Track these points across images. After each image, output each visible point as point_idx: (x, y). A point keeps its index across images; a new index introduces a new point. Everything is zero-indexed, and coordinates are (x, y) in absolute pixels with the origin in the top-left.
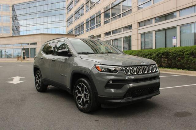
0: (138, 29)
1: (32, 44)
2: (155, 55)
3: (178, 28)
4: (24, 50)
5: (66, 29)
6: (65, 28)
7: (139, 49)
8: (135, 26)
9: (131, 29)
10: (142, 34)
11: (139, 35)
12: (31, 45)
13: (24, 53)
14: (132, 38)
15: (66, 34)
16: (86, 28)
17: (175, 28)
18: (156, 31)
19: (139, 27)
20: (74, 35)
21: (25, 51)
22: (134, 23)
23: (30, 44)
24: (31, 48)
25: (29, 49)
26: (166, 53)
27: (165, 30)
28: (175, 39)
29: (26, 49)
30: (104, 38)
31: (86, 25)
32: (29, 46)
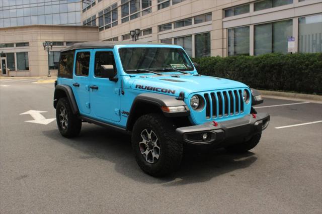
0: (223, 20)
1: (18, 45)
2: (257, 69)
3: (295, 21)
4: (5, 56)
5: (82, 15)
6: (79, 14)
7: (225, 56)
8: (218, 15)
9: (211, 20)
10: (229, 30)
11: (225, 31)
12: (18, 48)
13: (4, 61)
14: (213, 36)
15: (82, 24)
16: (123, 16)
17: (290, 21)
18: (256, 26)
19: (225, 17)
20: (97, 27)
21: (5, 58)
22: (215, 9)
23: (15, 45)
24: (17, 53)
25: (13, 54)
26: (277, 65)
27: (273, 24)
28: (292, 41)
29: (7, 54)
30: (158, 35)
31: (122, 10)
32: (13, 48)
